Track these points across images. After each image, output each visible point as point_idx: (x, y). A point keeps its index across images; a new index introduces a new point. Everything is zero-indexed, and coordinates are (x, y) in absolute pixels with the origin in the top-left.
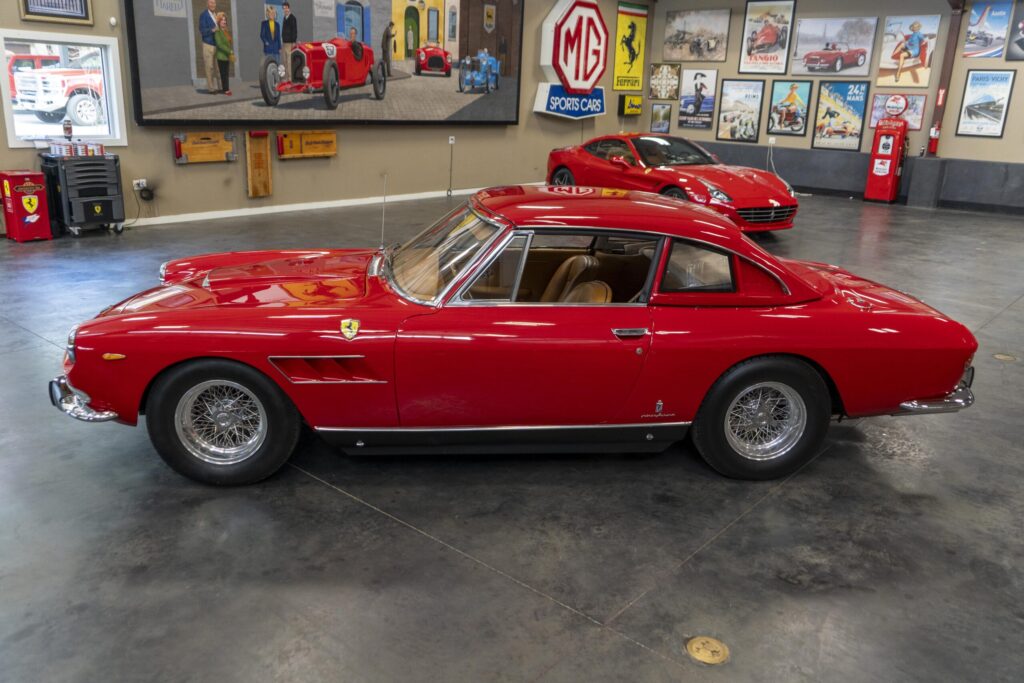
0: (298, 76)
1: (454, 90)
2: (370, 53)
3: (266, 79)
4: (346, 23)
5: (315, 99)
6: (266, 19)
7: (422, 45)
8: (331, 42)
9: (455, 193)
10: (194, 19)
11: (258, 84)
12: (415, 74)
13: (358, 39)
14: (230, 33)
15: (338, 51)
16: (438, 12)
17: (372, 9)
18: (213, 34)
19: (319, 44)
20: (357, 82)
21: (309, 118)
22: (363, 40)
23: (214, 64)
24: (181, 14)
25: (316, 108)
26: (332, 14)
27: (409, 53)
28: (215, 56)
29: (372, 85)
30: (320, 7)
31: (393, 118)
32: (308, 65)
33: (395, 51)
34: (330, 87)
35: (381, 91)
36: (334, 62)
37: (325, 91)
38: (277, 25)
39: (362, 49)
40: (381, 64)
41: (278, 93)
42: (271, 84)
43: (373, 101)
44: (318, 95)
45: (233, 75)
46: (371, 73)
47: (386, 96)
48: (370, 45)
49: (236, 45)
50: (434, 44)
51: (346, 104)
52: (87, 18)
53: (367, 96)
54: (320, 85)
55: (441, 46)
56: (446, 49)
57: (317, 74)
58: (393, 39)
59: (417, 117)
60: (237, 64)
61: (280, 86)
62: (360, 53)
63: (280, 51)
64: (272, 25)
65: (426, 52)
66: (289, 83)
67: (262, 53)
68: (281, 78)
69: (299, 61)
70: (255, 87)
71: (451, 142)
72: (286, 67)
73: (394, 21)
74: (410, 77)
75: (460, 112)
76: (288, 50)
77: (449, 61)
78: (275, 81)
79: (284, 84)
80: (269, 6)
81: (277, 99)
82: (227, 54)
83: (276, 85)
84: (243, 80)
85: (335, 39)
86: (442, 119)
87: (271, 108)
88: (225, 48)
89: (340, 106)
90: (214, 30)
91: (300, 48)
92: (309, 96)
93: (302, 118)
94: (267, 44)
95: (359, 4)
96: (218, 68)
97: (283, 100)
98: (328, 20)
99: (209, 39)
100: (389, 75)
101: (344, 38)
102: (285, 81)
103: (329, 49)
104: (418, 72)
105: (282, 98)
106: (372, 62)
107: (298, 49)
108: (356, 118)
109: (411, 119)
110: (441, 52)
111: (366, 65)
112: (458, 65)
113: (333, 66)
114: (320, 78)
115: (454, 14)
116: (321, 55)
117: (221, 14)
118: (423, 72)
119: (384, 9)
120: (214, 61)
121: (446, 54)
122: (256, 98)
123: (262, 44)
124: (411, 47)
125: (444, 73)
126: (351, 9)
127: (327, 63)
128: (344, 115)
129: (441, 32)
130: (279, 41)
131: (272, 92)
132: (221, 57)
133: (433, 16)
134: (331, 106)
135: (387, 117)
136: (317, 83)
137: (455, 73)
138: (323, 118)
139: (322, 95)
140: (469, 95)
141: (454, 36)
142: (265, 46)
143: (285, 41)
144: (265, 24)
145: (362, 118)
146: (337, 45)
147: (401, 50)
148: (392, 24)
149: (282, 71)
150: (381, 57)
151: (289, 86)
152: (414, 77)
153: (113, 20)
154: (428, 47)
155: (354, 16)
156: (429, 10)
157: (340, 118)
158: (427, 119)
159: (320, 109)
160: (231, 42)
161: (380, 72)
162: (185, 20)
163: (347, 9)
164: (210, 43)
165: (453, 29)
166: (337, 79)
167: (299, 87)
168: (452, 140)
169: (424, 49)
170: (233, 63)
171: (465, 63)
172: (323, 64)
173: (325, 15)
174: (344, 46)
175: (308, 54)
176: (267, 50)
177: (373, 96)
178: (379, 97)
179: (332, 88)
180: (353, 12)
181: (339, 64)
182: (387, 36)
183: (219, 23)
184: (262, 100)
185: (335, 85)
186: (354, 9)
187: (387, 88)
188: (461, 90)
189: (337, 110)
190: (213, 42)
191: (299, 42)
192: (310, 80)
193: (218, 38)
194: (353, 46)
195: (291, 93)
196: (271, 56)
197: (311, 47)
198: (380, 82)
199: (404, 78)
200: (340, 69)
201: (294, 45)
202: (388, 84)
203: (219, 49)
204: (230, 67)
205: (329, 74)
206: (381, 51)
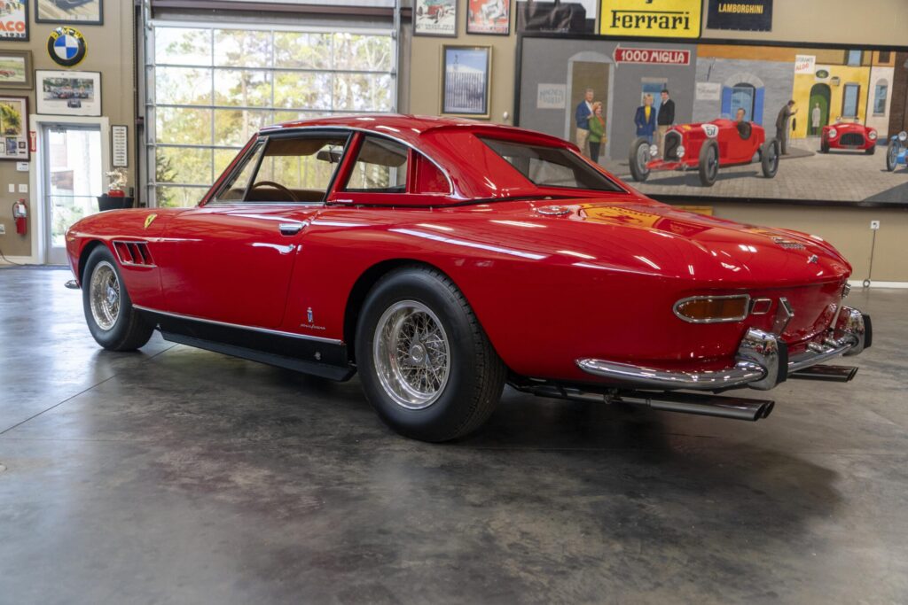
0: (671, 154)
1: (878, 170)
2: (761, 132)
3: (635, 158)
4: (732, 104)
5: (688, 176)
6: (642, 105)
7: (832, 122)
8: (712, 123)
9: (874, 284)
10: (572, 110)
11: (627, 161)
12: (818, 152)
13: (747, 119)
14: (605, 119)
15: (720, 131)
16: (859, 87)
17: (766, 91)
18: (588, 120)
19: (699, 125)
20: (741, 161)
21: (679, 194)
22: (752, 119)
23: (585, 146)
24: (561, 105)
25: (689, 185)
26: (717, 97)
27: (812, 131)
28: (587, 138)
29: (760, 164)
30: (703, 91)
31: (785, 197)
32: (684, 145)
33: (794, 129)
34: (707, 167)
35: (771, 169)
36: (716, 141)
37: (701, 169)
38: (653, 110)
39: (751, 128)
40: (774, 142)
41: (647, 170)
42: (640, 162)
43: (759, 179)
44: (693, 172)
45: (603, 154)
46: (760, 151)
47: (778, 174)
48: (760, 125)
49: (609, 130)
50: (851, 121)
51: (725, 181)
52: (486, 113)
53: (754, 174)
54: (695, 163)
55: (861, 122)
56: (868, 125)
57: (692, 153)
58: (792, 118)
59: (819, 197)
60: (608, 145)
61: (649, 165)
62: (747, 132)
63: (654, 133)
64: (648, 111)
65: (838, 130)
66: (661, 161)
67: (636, 135)
68: (652, 157)
69: (673, 141)
70: (624, 165)
71: (873, 227)
72: (659, 146)
73: (794, 99)
74: (813, 155)
75: (887, 193)
76: (663, 132)
77: (873, 137)
78: (645, 160)
79: (654, 162)
80: (646, 94)
81: (645, 175)
82: (600, 137)
83: (646, 163)
84: (613, 159)
85: (718, 120)
86: (856, 199)
87: (638, 184)
88: (598, 132)
89: (717, 183)
90: (589, 117)
91: (676, 129)
92: (683, 173)
93: (671, 193)
94: (641, 127)
95: (750, 86)
96: (589, 149)
97: (652, 177)
98: (711, 103)
99: (583, 125)
100: (784, 153)
101: (729, 119)
102: (656, 159)
103: (711, 130)
104: (825, 148)
105: (651, 174)
106: (762, 140)
107: (674, 131)
108: (736, 196)
109: (812, 198)
110: (862, 129)
111: (754, 143)
112: (886, 142)
113: (713, 145)
114: (696, 156)
115: (883, 88)
116: (701, 135)
117: (597, 103)
118: (831, 149)
119: (782, 88)
120: (586, 143)
121: (868, 130)
122: (624, 175)
123: (635, 127)
124: (816, 124)
125: (864, 151)
126: (740, 91)
127: (706, 142)
128: (721, 192)
129: (862, 107)
130: (654, 124)
131: (642, 171)
132: (594, 139)
133: (852, 92)
134: (705, 182)
135: (776, 195)
136: (693, 161)
137: (881, 151)
138: (695, 194)
139: (698, 172)
140: (902, 175)
141: (882, 111)
142: (638, 129)
143: (659, 124)
144: (641, 110)
145: (744, 195)
146: (719, 126)
147: (802, 128)
148: (791, 103)
149: (654, 150)
150: (774, 135)
151: (660, 164)
152: (818, 156)
153: (505, 114)
154: (842, 124)
155: (744, 98)
156: (845, 87)
157: (717, 195)
158: (835, 199)
159: (695, 185)
160: (604, 127)
161: (772, 150)
162: (562, 111)
163: (735, 91)
164: (584, 128)
165: (882, 104)
166: (716, 157)
167: (671, 165)
168: (875, 225)
169: (835, 126)
170: (604, 144)
171: (898, 140)
172: (701, 144)
173: (707, 98)
174: (728, 125)
175: (685, 135)
176: (639, 132)
177: (761, 173)
178: (767, 175)
179: (710, 165)
180: (742, 94)
181: (720, 143)
182: (785, 115)
183: (594, 111)
184: (630, 177)
185: (713, 163)
186: (745, 91)
187: (779, 167)
188: (890, 169)
189: (713, 187)
190: (587, 127)
191: (675, 124)
192: (684, 158)
193: (592, 125)
194: (741, 127)
195: (664, 170)
196: (644, 138)
197: (688, 128)
198: (770, 160)
199: (804, 156)
200: (721, 146)
201: (670, 126)
202: (781, 162)
203: (591, 133)
204: (601, 147)
205: (706, 152)
206: (775, 129)
